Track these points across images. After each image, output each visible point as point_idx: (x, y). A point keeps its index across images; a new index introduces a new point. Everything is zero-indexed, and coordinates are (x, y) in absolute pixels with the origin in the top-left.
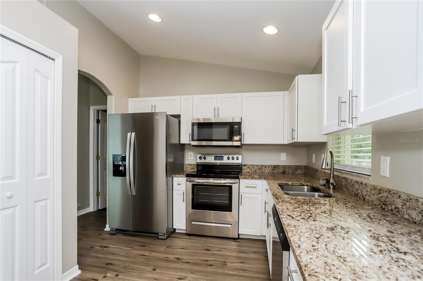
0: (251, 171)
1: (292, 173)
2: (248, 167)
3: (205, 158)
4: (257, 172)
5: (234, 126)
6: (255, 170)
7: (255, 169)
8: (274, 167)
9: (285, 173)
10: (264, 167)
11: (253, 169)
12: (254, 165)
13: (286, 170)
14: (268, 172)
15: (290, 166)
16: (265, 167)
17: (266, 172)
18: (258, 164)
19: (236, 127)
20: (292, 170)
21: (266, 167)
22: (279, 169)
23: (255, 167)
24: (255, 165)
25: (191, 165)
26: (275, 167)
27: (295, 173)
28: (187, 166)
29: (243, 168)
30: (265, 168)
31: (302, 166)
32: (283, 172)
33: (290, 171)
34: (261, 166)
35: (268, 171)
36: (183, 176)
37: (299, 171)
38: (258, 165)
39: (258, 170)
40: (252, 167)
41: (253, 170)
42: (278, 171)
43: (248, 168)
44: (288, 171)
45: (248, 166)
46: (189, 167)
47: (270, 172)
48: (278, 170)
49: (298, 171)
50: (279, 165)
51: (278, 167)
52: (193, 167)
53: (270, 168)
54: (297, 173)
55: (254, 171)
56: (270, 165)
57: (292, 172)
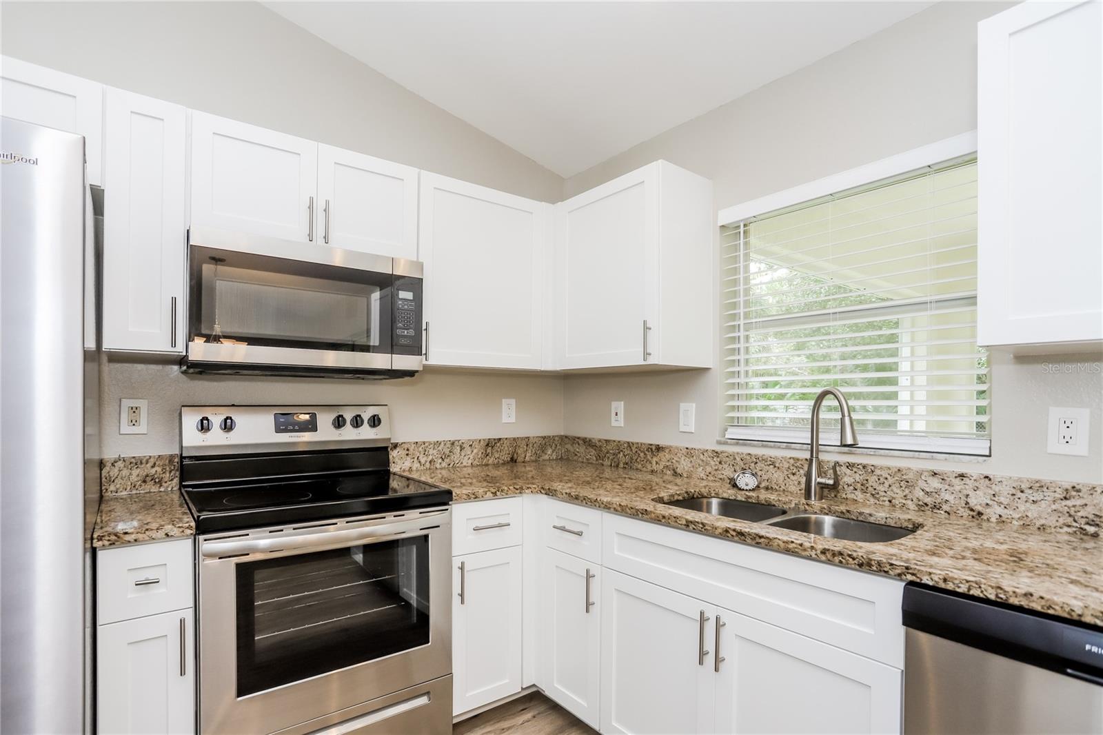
0: (416, 465)
1: (533, 461)
2: (408, 450)
3: (228, 426)
4: (436, 468)
5: (398, 295)
6: (430, 462)
7: (430, 458)
8: (488, 445)
9: (516, 462)
10: (458, 448)
11: (425, 459)
12: (426, 444)
13: (519, 452)
14: (470, 464)
15: (526, 438)
16: (462, 448)
17: (465, 464)
18: (439, 440)
19: (403, 295)
20: (532, 451)
21: (464, 446)
22: (499, 450)
23: (431, 452)
24: (430, 444)
25: (138, 462)
26: (490, 444)
27: (541, 459)
28: (116, 470)
29: (394, 454)
30: (461, 451)
31: (556, 438)
32: (512, 459)
33: (528, 455)
34: (448, 445)
35: (470, 462)
36: (175, 531)
37: (549, 452)
38: (438, 443)
39: (440, 460)
40: (420, 449)
41: (423, 461)
42: (498, 458)
43: (407, 455)
44: (523, 455)
45: (406, 446)
46: (125, 472)
47: (476, 463)
48: (497, 456)
49: (546, 454)
50: (500, 439)
51: (498, 444)
52: (153, 471)
53: (475, 451)
54: (544, 460)
55: (428, 465)
56: (476, 440)
57: (533, 458)
